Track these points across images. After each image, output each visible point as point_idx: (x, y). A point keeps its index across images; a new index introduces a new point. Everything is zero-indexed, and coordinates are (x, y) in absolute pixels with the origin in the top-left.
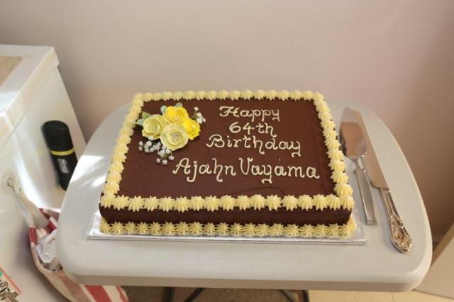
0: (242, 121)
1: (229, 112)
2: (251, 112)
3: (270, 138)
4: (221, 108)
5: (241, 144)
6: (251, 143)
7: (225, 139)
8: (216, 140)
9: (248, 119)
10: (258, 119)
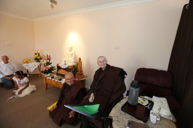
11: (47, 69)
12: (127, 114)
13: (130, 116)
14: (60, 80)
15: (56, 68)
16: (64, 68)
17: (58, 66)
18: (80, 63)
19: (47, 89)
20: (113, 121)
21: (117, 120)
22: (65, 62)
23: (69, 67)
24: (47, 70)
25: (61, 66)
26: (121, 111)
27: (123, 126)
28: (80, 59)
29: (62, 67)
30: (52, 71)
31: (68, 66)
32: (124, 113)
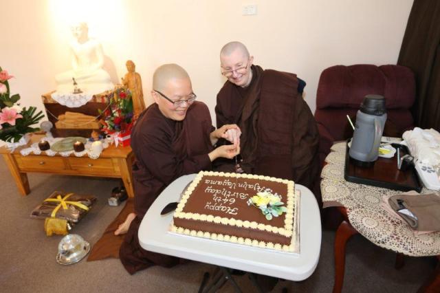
0: (227, 204)
1: (233, 210)
2: (220, 209)
3: (218, 195)
4: (236, 213)
5: (232, 193)
6: (227, 193)
7: (239, 197)
8: (243, 196)
9: (224, 205)
10: (218, 204)
11: (11, 119)
12: (365, 186)
13: (374, 188)
14: (80, 148)
15: (45, 113)
16: (77, 105)
17: (49, 102)
18: (136, 80)
19: (28, 191)
20: (348, 210)
21: (355, 205)
22: (75, 84)
23: (99, 101)
24: (13, 123)
25: (62, 103)
26: (348, 183)
27: (379, 214)
28: (131, 66)
29: (70, 105)
30: (33, 126)
31: (94, 96)
32: (357, 186)
